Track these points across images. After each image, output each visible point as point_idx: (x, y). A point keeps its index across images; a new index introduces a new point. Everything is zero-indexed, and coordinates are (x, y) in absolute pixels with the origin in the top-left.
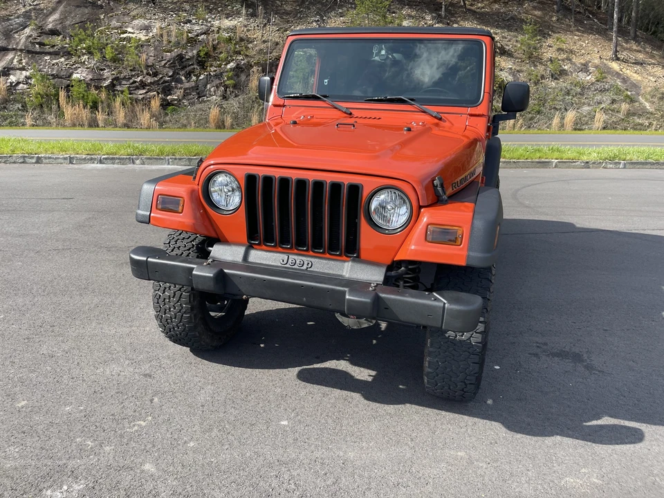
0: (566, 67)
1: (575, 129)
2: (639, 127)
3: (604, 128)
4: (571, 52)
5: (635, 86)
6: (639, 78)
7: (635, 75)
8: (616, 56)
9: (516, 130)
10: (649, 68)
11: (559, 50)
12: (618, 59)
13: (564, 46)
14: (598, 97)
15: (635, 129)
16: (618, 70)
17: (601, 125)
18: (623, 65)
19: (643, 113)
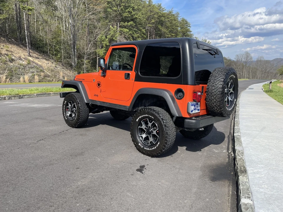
0: (13, 58)
1: (30, 82)
2: (50, 81)
3: (39, 82)
4: (12, 52)
5: (41, 66)
6: (41, 64)
7: (39, 62)
8: (30, 55)
9: (7, 83)
10: (42, 60)
11: (7, 50)
12: (31, 56)
13: (8, 49)
14: (31, 70)
15: (49, 82)
16: (32, 60)
17: (38, 80)
18: (33, 59)
19: (49, 76)
